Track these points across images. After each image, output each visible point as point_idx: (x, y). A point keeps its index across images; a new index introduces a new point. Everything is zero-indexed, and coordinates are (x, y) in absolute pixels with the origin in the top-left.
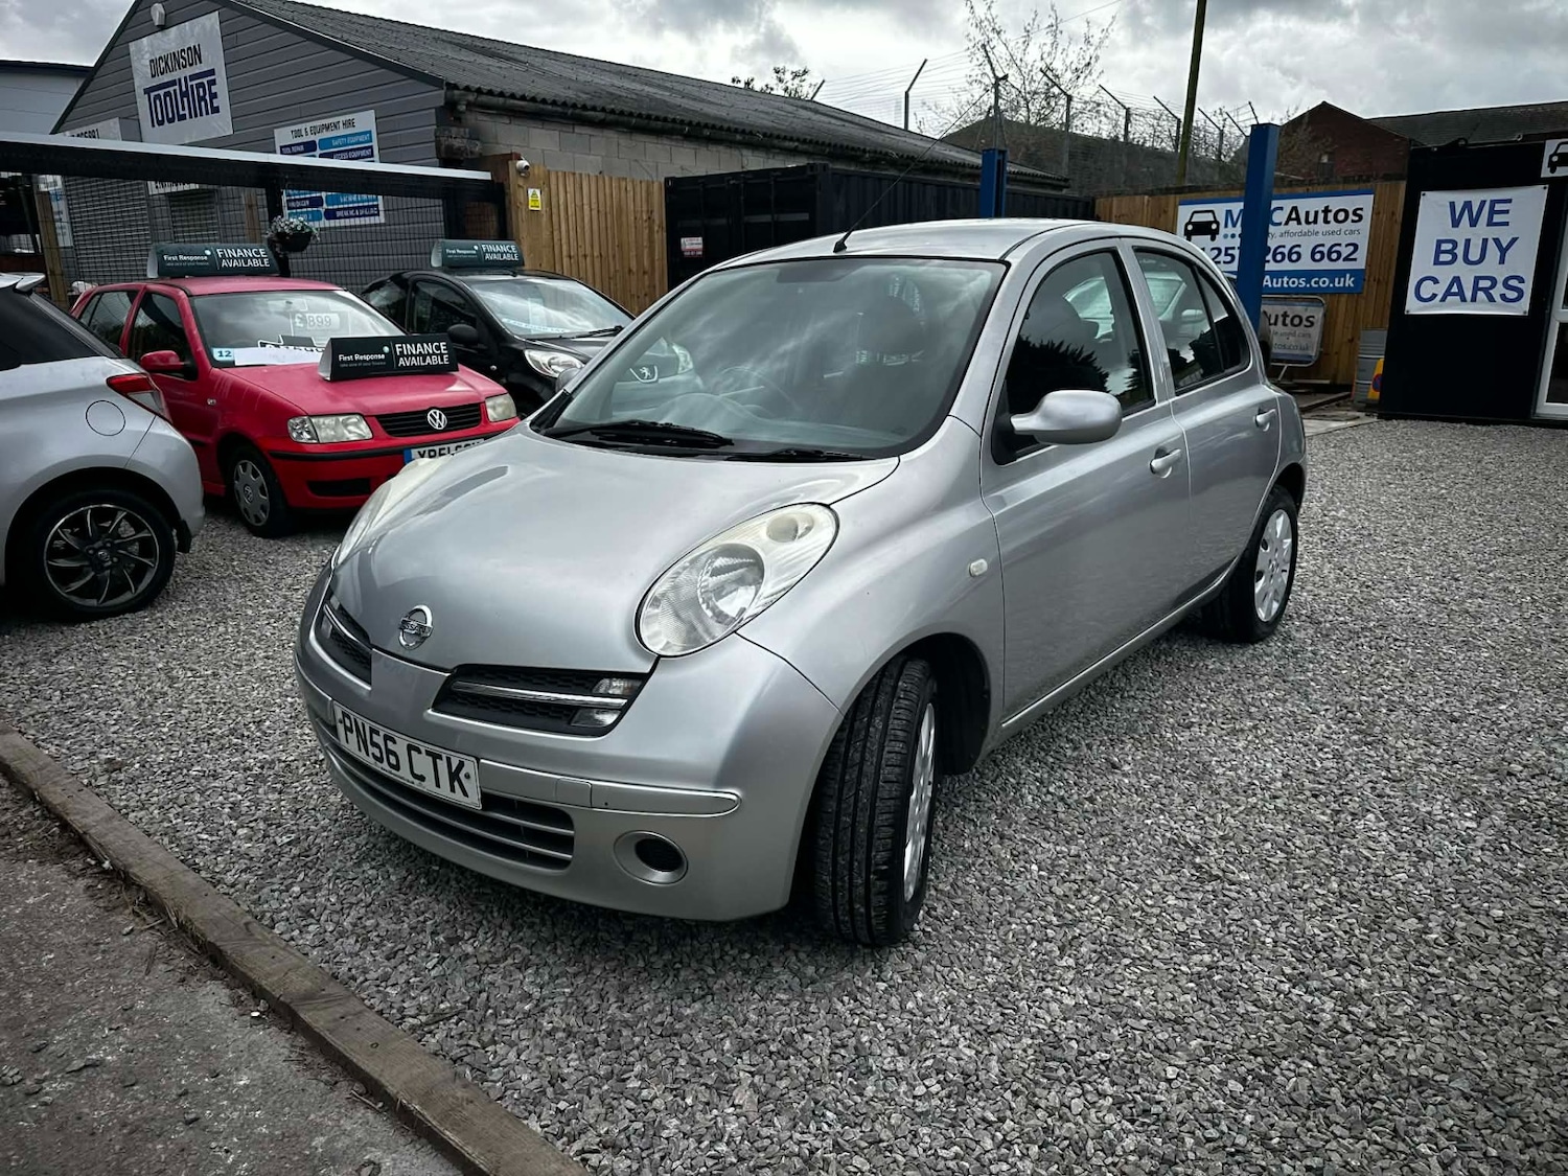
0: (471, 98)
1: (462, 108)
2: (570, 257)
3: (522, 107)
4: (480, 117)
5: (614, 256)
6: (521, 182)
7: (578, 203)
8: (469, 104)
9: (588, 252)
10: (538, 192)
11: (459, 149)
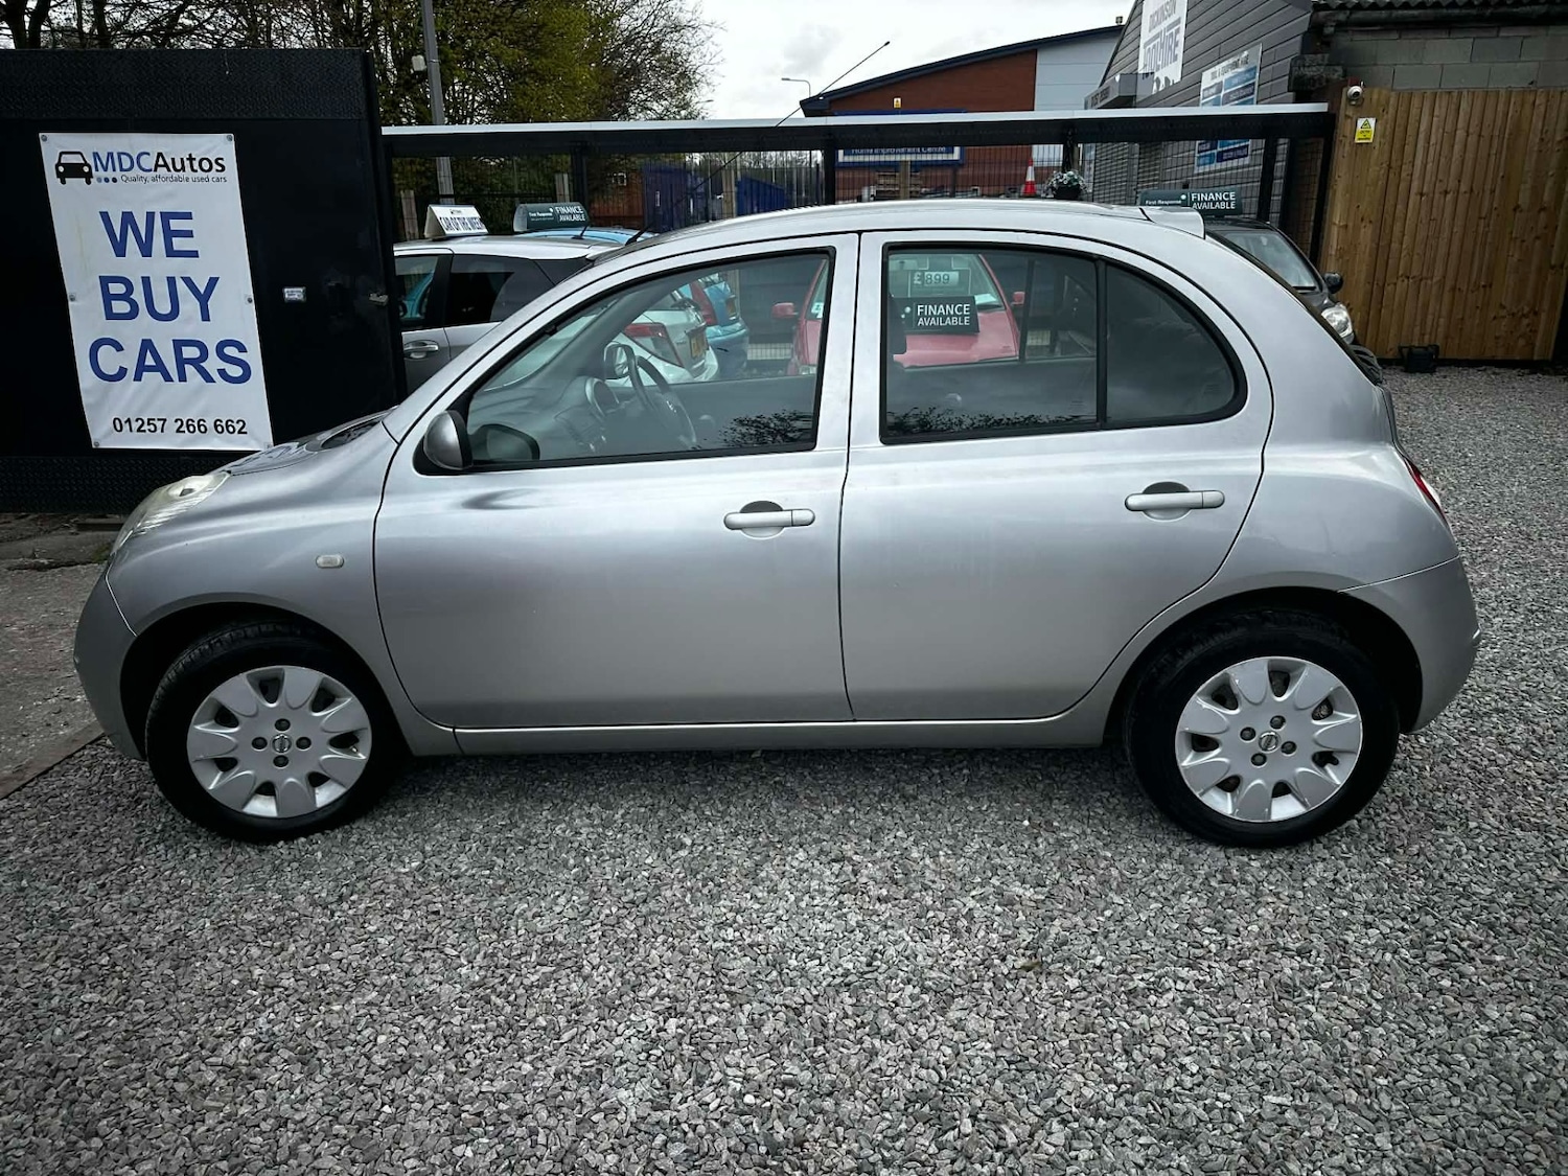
0: (1342, 17)
1: (1329, 30)
2: (1422, 195)
3: (1414, 16)
4: (1358, 37)
5: (1493, 191)
6: (1350, 112)
7: (1449, 128)
8: (1340, 26)
9: (1452, 184)
10: (1372, 121)
11: (1312, 78)
